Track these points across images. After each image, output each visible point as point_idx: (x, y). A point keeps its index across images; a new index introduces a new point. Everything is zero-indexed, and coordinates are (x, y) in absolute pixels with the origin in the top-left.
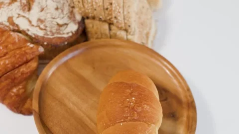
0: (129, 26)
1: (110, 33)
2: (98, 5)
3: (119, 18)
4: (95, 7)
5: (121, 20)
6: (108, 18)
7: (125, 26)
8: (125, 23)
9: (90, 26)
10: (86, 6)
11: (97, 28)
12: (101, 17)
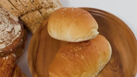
0: (52, 3)
1: (42, 15)
2: (27, 2)
3: (44, 2)
4: (25, 5)
5: (46, 3)
6: (37, 6)
7: (50, 5)
8: (49, 3)
9: (27, 19)
10: (19, 8)
11: (33, 17)
12: (33, 9)
